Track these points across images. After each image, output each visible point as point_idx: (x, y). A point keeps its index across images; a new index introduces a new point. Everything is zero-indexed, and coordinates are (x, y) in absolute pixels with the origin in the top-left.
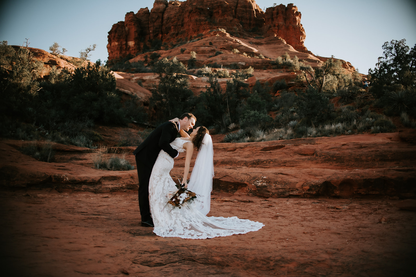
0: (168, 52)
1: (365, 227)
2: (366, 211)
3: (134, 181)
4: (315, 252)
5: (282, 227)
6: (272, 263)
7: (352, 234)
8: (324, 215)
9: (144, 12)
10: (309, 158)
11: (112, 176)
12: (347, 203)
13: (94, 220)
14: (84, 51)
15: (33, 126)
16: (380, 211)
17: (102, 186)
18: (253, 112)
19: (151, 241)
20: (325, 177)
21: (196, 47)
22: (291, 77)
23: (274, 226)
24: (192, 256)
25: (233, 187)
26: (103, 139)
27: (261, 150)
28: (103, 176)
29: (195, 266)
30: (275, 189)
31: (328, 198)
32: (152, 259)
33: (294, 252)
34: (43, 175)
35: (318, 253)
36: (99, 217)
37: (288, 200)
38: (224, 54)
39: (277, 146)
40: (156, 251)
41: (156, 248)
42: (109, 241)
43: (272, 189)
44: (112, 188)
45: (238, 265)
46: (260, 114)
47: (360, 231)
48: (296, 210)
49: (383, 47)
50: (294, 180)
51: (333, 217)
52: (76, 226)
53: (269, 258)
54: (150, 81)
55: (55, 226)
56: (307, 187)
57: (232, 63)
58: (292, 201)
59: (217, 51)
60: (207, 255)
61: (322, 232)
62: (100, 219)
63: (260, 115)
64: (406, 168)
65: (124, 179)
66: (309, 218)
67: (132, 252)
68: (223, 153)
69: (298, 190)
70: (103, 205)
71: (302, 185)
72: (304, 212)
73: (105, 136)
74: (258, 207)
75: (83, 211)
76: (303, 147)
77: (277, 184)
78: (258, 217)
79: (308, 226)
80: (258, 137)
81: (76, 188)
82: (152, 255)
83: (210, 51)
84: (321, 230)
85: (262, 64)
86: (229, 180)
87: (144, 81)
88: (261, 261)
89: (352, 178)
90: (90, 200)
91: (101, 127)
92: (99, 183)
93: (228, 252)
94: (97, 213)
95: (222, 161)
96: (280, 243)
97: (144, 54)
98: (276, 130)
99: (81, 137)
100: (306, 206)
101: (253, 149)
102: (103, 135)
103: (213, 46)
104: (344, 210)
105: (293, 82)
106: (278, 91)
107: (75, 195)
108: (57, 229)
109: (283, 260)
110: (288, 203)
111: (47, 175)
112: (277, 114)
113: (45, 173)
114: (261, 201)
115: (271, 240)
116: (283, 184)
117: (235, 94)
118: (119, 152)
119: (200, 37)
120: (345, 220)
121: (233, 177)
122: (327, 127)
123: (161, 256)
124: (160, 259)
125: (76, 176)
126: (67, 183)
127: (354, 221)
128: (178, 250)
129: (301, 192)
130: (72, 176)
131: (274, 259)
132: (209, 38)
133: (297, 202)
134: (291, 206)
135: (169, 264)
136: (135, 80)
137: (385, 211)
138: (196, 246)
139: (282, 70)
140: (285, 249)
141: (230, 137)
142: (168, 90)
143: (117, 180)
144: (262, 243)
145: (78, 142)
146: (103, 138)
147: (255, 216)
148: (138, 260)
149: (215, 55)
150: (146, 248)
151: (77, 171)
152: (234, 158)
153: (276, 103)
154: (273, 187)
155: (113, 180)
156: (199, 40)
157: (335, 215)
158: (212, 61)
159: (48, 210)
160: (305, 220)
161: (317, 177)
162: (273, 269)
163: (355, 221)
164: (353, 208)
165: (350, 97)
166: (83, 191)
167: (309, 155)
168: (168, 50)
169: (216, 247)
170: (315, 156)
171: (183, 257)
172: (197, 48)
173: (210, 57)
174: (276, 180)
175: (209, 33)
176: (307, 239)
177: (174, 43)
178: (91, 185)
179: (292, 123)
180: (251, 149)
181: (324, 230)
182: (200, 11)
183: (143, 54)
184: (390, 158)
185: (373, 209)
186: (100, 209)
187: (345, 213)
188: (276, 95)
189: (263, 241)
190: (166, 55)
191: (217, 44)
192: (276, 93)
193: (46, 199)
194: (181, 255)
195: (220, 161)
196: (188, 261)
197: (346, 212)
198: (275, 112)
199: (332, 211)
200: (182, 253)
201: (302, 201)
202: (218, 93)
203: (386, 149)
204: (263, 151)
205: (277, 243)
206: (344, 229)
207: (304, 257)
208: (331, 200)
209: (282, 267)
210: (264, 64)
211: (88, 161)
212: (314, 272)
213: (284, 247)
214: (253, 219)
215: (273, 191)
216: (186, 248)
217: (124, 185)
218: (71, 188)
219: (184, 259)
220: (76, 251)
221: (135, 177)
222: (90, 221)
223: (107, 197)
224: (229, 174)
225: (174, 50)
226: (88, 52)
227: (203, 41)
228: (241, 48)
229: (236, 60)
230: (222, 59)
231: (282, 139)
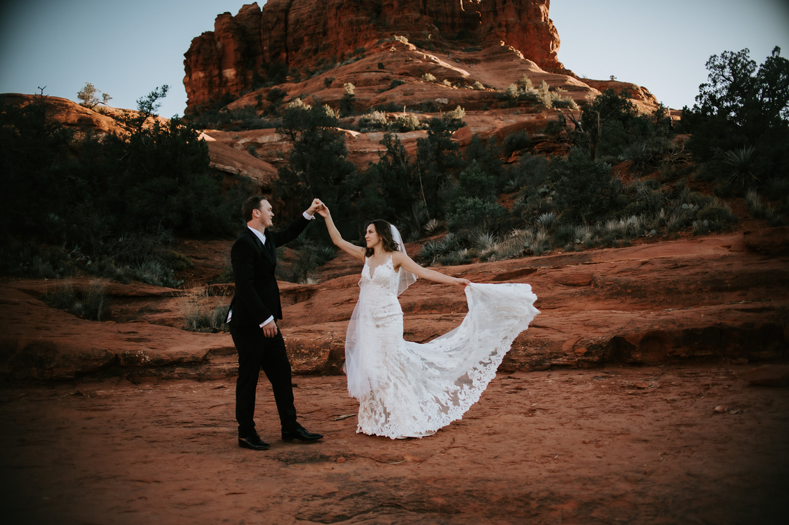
0: (301, 86)
1: (691, 425)
2: (692, 389)
4: (607, 479)
5: (545, 433)
6: (534, 504)
7: (668, 439)
8: (616, 404)
9: (250, 12)
10: (583, 290)
11: (228, 348)
12: (656, 375)
13: (209, 437)
14: (146, 99)
15: (62, 249)
16: (715, 389)
17: (211, 367)
18: (472, 200)
19: (319, 474)
20: (614, 328)
21: (352, 75)
22: (537, 124)
23: (530, 430)
24: (394, 499)
26: (192, 264)
28: (212, 347)
29: (401, 516)
30: (524, 356)
31: (621, 366)
32: (328, 508)
33: (570, 482)
34: (103, 354)
35: (612, 481)
36: (216, 429)
37: (550, 375)
38: (406, 85)
39: (522, 270)
40: (331, 494)
41: (331, 487)
42: (246, 479)
43: (519, 356)
44: (229, 370)
45: (475, 510)
46: (484, 203)
47: (681, 433)
48: (566, 395)
49: (706, 65)
50: (557, 337)
51: (632, 407)
52: (183, 452)
53: (528, 494)
54: (271, 144)
55: (146, 457)
56: (583, 350)
57: (423, 102)
58: (556, 376)
59: (394, 79)
60: (420, 495)
61: (615, 439)
62: (220, 434)
63: (484, 205)
64: (759, 305)
66: (590, 411)
67: (292, 499)
68: (423, 287)
69: (566, 355)
70: (217, 404)
71: (574, 346)
72: (580, 398)
73: (196, 258)
74: (497, 393)
75: (185, 419)
76: (570, 270)
77: (527, 345)
78: (499, 412)
79: (590, 429)
80: (484, 247)
81: (165, 374)
82: (327, 501)
83: (380, 80)
84: (613, 435)
85: (479, 99)
87: (259, 146)
88: (515, 502)
89: (662, 329)
90: (192, 395)
91: (187, 242)
92: (205, 362)
93: (456, 487)
94: (209, 422)
95: (423, 303)
96: (545, 465)
97: (255, 92)
98: (517, 232)
99: (152, 265)
100: (583, 386)
101: (477, 277)
102: (192, 256)
103: (385, 71)
104: (652, 390)
105: (542, 135)
106: (514, 154)
107: (163, 387)
108: (151, 462)
109: (553, 497)
110: (550, 381)
111: (111, 354)
112: (514, 198)
113: (105, 351)
114: (501, 379)
115: (527, 459)
116: (539, 345)
117: (433, 163)
118: (228, 294)
119: (360, 54)
120: (654, 411)
122: (611, 226)
123: (342, 503)
124: (340, 507)
125: (161, 352)
126: (148, 365)
127: (671, 412)
128: (369, 489)
129: (572, 359)
130: (156, 352)
131: (536, 496)
132: (378, 56)
133: (565, 378)
134: (555, 387)
135: (358, 516)
136: (243, 144)
137: (724, 388)
138: (400, 478)
139: (518, 110)
140: (554, 477)
141: (430, 249)
142: (308, 166)
144: (513, 466)
145: (147, 275)
146: (193, 262)
147: (493, 412)
148: (305, 514)
149: (389, 87)
150: (314, 490)
151: (162, 341)
152: (444, 296)
153: (513, 178)
154: (521, 353)
155: (230, 354)
156: (357, 59)
157: (637, 401)
158: (384, 100)
159: (122, 422)
160: (583, 415)
161: (600, 330)
162: (537, 515)
163: (673, 413)
164: (667, 384)
165: (651, 162)
166: (177, 379)
167: (581, 286)
168: (299, 82)
169: (434, 480)
170: (592, 287)
171: (379, 502)
172: (355, 76)
173: (382, 91)
174: (526, 339)
175: (376, 46)
176: (590, 454)
177: (312, 69)
178: (191, 367)
179: (544, 217)
180: (474, 278)
181: (618, 435)
182: (357, 5)
183: (253, 93)
184: (729, 285)
185: (702, 385)
186: (215, 412)
187: (653, 397)
188: (510, 160)
189: (513, 462)
190: (297, 91)
191: (392, 66)
192: (511, 156)
193: (114, 399)
194: (375, 497)
195: (420, 304)
196: (388, 508)
197: (655, 393)
198: (511, 195)
199: (630, 394)
200: (377, 495)
201: (576, 376)
202: (403, 165)
203: (721, 269)
205: (538, 465)
206: (654, 431)
207: (588, 490)
208: (626, 371)
209: (552, 510)
210: (483, 100)
211: (173, 314)
212: (606, 517)
213: (553, 472)
214: (491, 417)
215: (522, 360)
216: (382, 484)
218: (155, 375)
219: (382, 506)
220: (197, 505)
222: (203, 439)
223: (222, 387)
225: (312, 82)
226: (154, 101)
227: (366, 61)
228: (439, 71)
229: (430, 94)
230: (404, 95)
231: (529, 250)
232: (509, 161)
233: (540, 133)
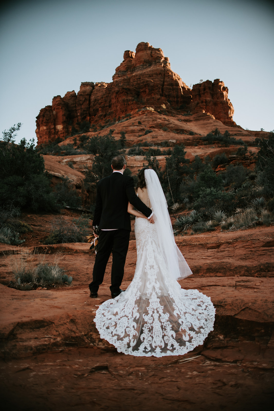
0: (97, 133)
3: (77, 329)
9: (71, 95)
11: (36, 321)
14: (8, 131)
17: (17, 344)
18: (209, 190)
21: (124, 127)
22: (231, 150)
25: (263, 331)
27: (263, 246)
38: (153, 133)
44: (36, 347)
46: (217, 191)
54: (81, 162)
57: (162, 141)
59: (147, 130)
63: (217, 193)
65: (57, 326)
68: (201, 251)
83: (139, 130)
85: (193, 140)
86: (254, 319)
87: (75, 163)
91: (29, 216)
92: (11, 338)
97: (73, 137)
98: (239, 210)
99: (5, 229)
101: (248, 244)
102: (32, 224)
103: (142, 125)
105: (235, 156)
106: (219, 166)
112: (227, 190)
117: (175, 171)
118: (49, 252)
119: (129, 117)
121: (260, 311)
132: (138, 118)
136: (66, 162)
139: (214, 146)
141: (182, 221)
143: (45, 328)
146: (32, 228)
149: (144, 134)
155: (38, 328)
156: (127, 120)
158: (142, 141)
168: (96, 132)
172: (126, 128)
173: (140, 136)
175: (137, 113)
177: (103, 125)
182: (126, 91)
183: (72, 137)
191: (146, 123)
192: (217, 168)
204: (267, 248)
210: (194, 140)
211: (7, 268)
217: (59, 339)
221: (79, 321)
223: (28, 368)
224: (250, 304)
225: (103, 131)
226: (12, 132)
227: (132, 120)
228: (171, 126)
229: (166, 137)
230: (152, 138)
231: (260, 222)
232: (216, 171)
233: (233, 155)
